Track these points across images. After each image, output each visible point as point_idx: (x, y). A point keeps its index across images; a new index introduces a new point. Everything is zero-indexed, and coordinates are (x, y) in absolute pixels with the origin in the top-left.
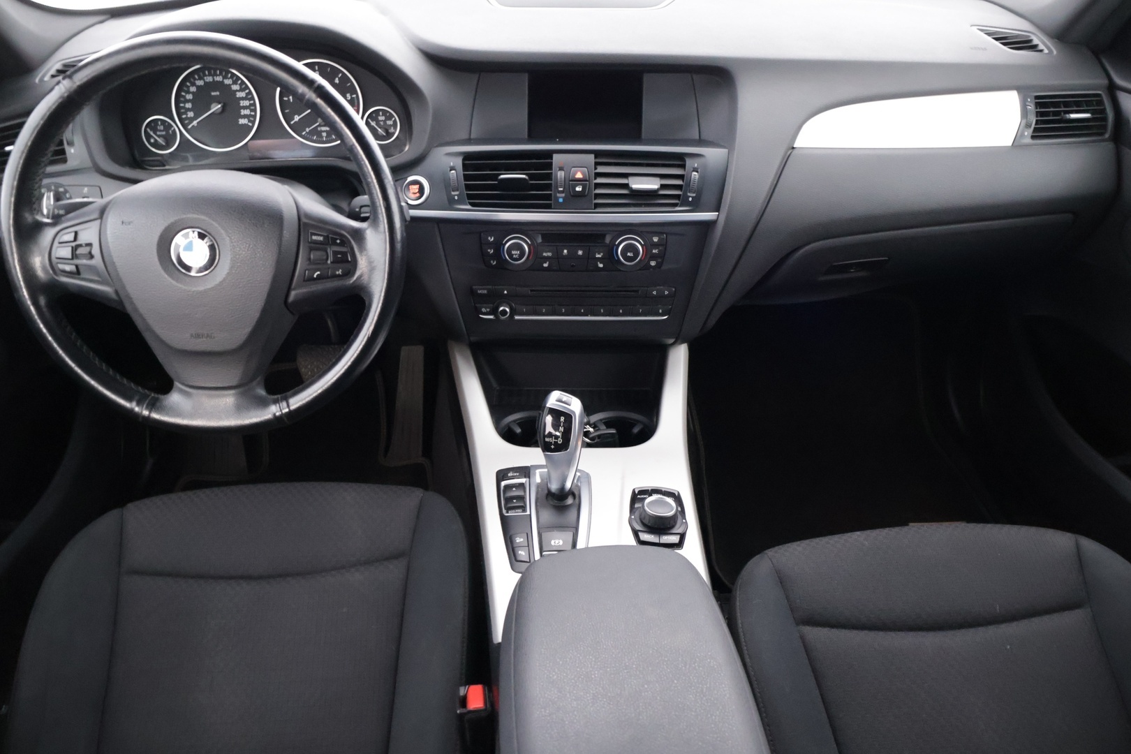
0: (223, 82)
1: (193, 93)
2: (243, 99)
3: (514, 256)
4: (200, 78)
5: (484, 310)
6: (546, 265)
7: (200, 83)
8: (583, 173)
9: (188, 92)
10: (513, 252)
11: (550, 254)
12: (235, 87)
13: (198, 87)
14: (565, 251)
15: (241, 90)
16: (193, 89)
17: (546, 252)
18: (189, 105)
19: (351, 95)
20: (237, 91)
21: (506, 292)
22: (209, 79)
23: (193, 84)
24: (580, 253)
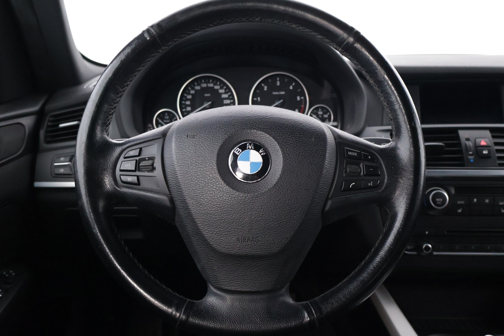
0: (213, 87)
1: (192, 95)
2: (226, 99)
3: (438, 203)
4: (199, 85)
5: (409, 247)
6: (460, 211)
7: (198, 88)
8: (486, 142)
9: (189, 94)
10: (437, 200)
11: (462, 202)
12: (221, 91)
13: (196, 91)
14: (475, 200)
15: (226, 93)
16: (192, 92)
17: (460, 200)
18: (188, 103)
19: (300, 97)
20: (222, 93)
21: (427, 233)
22: (204, 85)
23: (193, 89)
24: (487, 201)
